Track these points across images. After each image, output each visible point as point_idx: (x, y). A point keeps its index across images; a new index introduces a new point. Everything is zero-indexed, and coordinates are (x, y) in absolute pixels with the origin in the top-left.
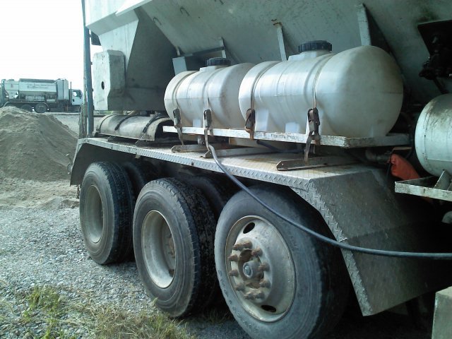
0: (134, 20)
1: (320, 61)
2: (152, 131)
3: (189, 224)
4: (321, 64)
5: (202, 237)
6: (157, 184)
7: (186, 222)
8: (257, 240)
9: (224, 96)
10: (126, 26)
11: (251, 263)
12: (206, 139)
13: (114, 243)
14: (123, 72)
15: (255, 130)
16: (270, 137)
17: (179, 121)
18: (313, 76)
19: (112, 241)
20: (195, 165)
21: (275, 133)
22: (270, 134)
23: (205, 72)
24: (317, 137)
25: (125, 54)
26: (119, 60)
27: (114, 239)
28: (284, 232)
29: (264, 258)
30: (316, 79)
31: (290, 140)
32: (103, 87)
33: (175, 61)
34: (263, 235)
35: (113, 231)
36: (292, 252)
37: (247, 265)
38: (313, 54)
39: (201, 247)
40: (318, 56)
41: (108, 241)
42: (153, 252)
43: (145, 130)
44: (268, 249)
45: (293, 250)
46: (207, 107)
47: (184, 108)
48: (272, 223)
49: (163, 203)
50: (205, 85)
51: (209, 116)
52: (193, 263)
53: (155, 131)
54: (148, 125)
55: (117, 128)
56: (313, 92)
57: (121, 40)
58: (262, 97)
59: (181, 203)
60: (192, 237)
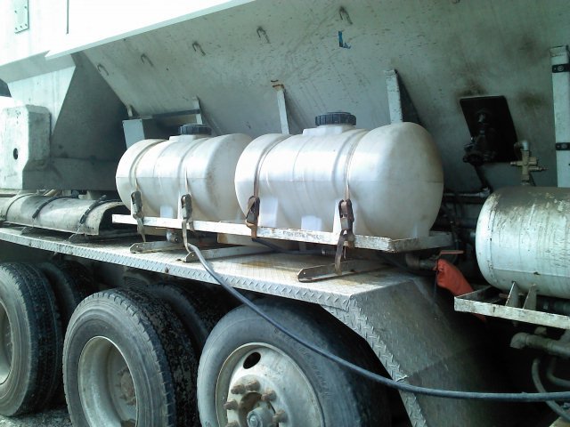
0: (68, 66)
1: (349, 139)
2: (95, 220)
3: (159, 356)
4: (352, 142)
5: (178, 374)
6: (105, 298)
7: (154, 353)
8: (267, 379)
9: (210, 177)
10: (55, 73)
11: (258, 410)
12: (185, 235)
13: (30, 384)
14: (47, 136)
15: (259, 225)
16: (282, 234)
17: (140, 208)
18: (343, 157)
19: (27, 381)
20: (172, 273)
21: (289, 230)
22: (282, 231)
23: (179, 142)
24: (351, 238)
25: (51, 111)
26: (42, 120)
27: (30, 379)
28: (306, 366)
29: (280, 403)
30: (347, 162)
31: (311, 240)
32: (16, 156)
33: (126, 124)
34: (275, 370)
35: (29, 367)
36: (319, 394)
37: (253, 414)
38: (338, 129)
39: (176, 389)
40: (344, 131)
41: (21, 382)
42: (95, 397)
43: (84, 219)
44: (284, 390)
45: (321, 391)
46: (185, 191)
47: (147, 191)
48: (287, 353)
49: (116, 326)
50: (182, 161)
51: (188, 202)
52: (165, 413)
53: (99, 222)
54: (88, 213)
55: (36, 215)
56: (345, 179)
57: (46, 91)
58: (271, 181)
59: (144, 325)
60: (163, 374)
